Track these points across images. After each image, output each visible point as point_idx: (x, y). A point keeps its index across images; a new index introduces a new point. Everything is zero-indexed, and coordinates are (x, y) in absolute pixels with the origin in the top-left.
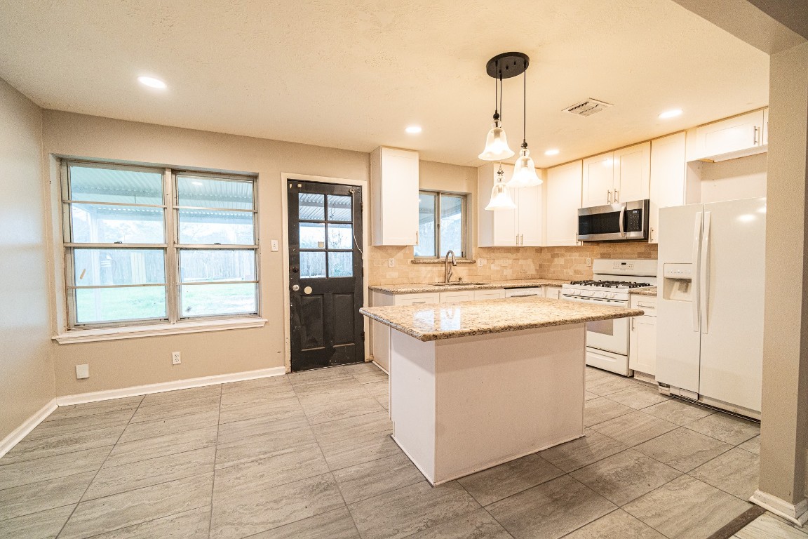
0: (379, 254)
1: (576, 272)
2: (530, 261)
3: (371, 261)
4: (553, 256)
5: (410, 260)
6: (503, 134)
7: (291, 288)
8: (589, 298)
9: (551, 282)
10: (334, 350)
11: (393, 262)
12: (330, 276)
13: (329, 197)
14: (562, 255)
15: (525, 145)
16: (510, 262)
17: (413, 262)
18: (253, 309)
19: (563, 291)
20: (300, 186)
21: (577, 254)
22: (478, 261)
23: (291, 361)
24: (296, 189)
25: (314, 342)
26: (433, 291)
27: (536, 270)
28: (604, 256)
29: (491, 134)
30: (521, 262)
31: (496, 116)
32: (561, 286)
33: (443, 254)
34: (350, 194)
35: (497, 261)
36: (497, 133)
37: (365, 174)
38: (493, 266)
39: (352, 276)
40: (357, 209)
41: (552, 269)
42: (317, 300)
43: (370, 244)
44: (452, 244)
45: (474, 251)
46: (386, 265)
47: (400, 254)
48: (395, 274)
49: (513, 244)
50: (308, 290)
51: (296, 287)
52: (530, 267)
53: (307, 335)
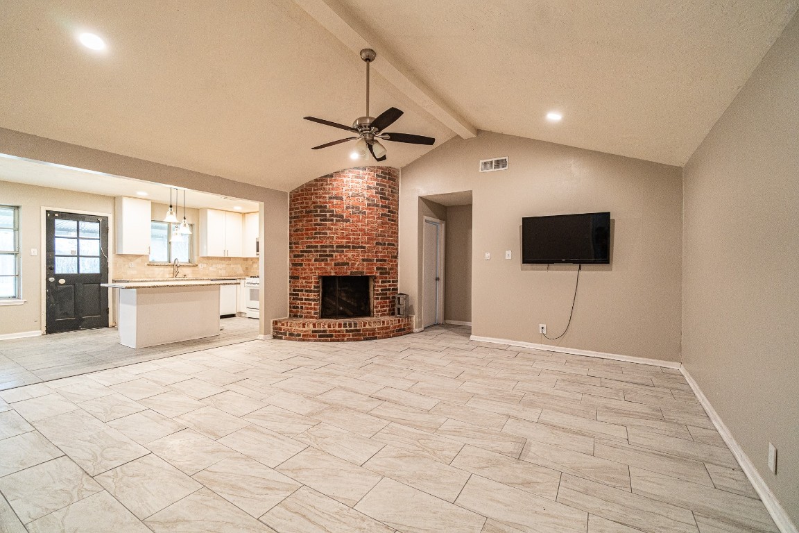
0: (121, 260)
2: (239, 266)
3: (115, 264)
5: (146, 264)
7: (47, 280)
10: (83, 320)
11: (133, 264)
12: (81, 273)
13: (81, 223)
15: (185, 218)
16: (224, 266)
17: (148, 265)
18: (13, 294)
19: (247, 281)
20: (56, 215)
22: (200, 265)
23: (46, 327)
24: (51, 217)
25: (66, 314)
27: (244, 271)
30: (232, 266)
32: (245, 279)
33: (173, 260)
34: (99, 222)
35: (214, 266)
37: (110, 209)
38: (211, 269)
39: (99, 272)
40: (104, 231)
41: (252, 271)
42: (71, 288)
43: (114, 253)
44: (181, 255)
45: (196, 259)
46: (127, 266)
47: (139, 260)
48: (134, 272)
49: (222, 255)
50: (62, 281)
51: (52, 279)
52: (239, 269)
53: (61, 310)
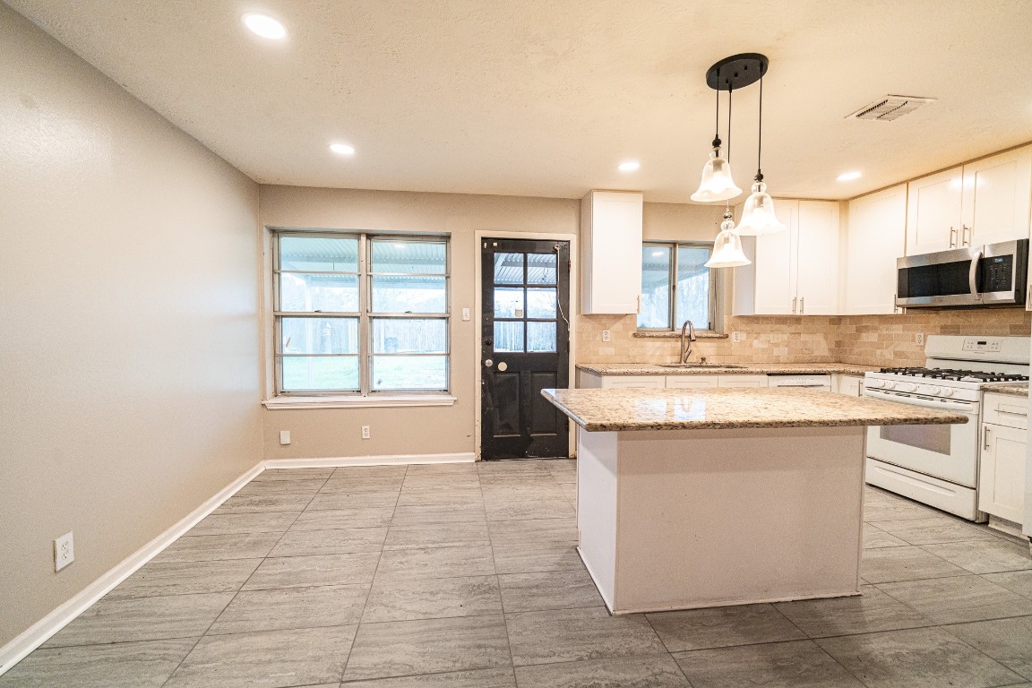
0: (589, 325)
1: (897, 354)
2: (819, 338)
3: (580, 333)
4: (859, 330)
5: (631, 333)
6: (725, 165)
7: (483, 363)
8: (932, 398)
9: (849, 368)
10: (532, 439)
11: (608, 335)
12: (529, 351)
13: (530, 256)
14: (876, 329)
15: (760, 177)
16: (785, 337)
17: (635, 335)
18: (443, 386)
19: (867, 381)
20: (495, 244)
21: (901, 326)
22: (733, 336)
23: (482, 447)
24: (491, 248)
25: (508, 427)
26: (656, 374)
27: (830, 350)
28: (945, 330)
29: (709, 166)
30: (804, 337)
31: (717, 143)
32: (863, 375)
33: (679, 325)
34: (555, 252)
35: (763, 337)
36: (718, 165)
37: (573, 226)
38: (756, 344)
39: (555, 350)
40: (564, 268)
41: (856, 350)
42: (514, 378)
43: (579, 311)
44: (694, 311)
45: (725, 321)
46: (598, 338)
47: (618, 325)
48: (611, 351)
49: (786, 310)
50: (503, 366)
51: (489, 362)
52: (820, 345)
53: (501, 419)
